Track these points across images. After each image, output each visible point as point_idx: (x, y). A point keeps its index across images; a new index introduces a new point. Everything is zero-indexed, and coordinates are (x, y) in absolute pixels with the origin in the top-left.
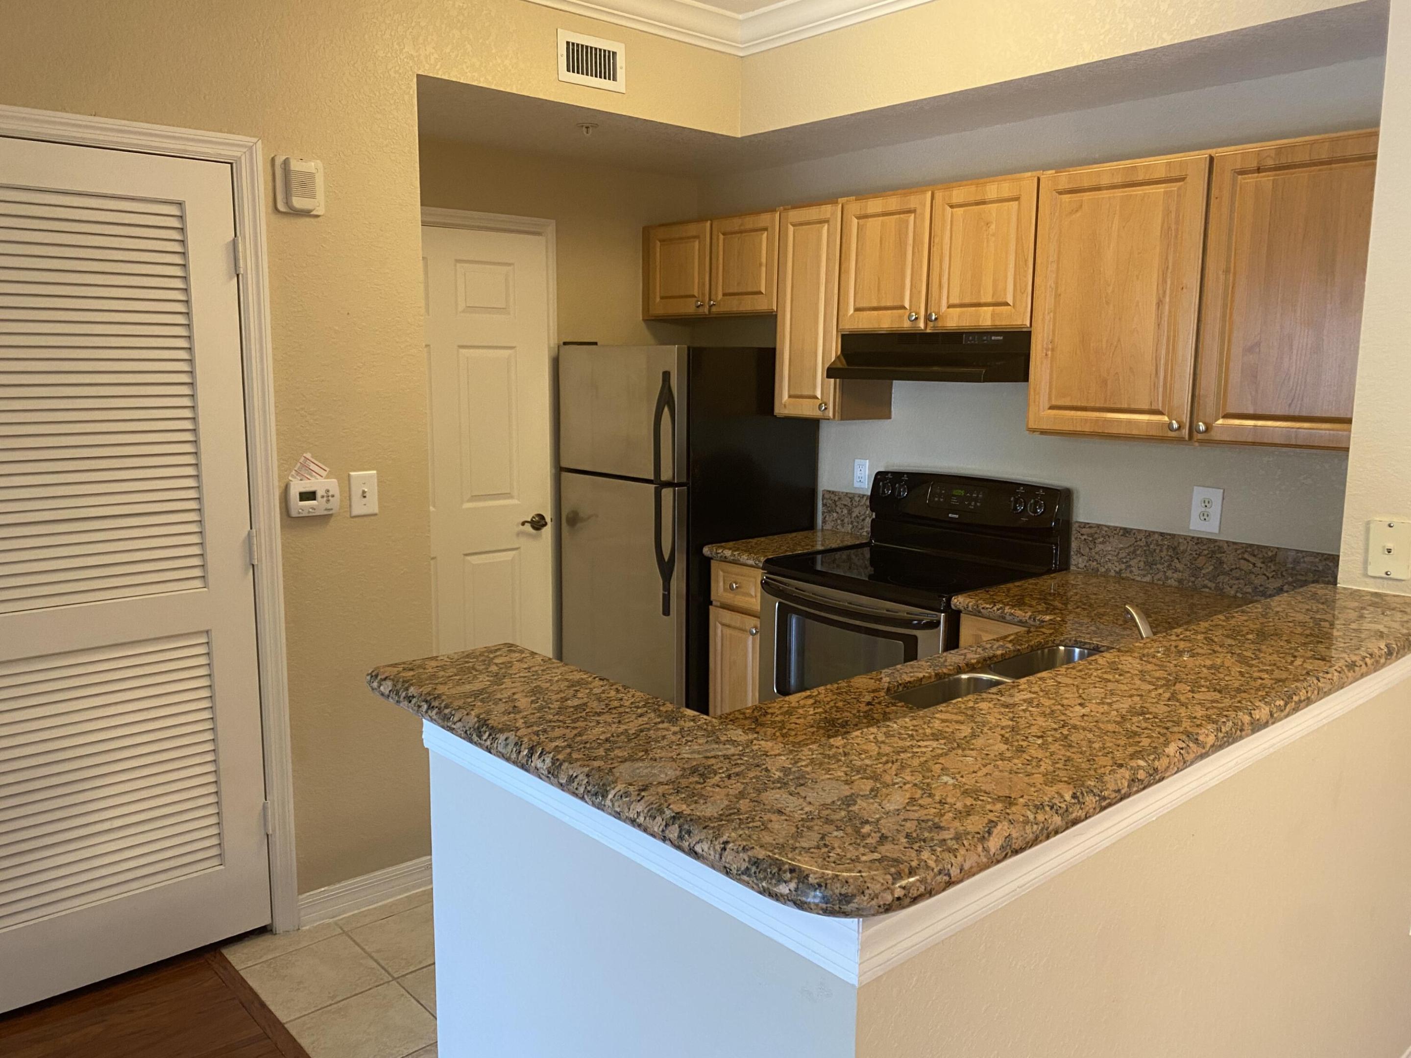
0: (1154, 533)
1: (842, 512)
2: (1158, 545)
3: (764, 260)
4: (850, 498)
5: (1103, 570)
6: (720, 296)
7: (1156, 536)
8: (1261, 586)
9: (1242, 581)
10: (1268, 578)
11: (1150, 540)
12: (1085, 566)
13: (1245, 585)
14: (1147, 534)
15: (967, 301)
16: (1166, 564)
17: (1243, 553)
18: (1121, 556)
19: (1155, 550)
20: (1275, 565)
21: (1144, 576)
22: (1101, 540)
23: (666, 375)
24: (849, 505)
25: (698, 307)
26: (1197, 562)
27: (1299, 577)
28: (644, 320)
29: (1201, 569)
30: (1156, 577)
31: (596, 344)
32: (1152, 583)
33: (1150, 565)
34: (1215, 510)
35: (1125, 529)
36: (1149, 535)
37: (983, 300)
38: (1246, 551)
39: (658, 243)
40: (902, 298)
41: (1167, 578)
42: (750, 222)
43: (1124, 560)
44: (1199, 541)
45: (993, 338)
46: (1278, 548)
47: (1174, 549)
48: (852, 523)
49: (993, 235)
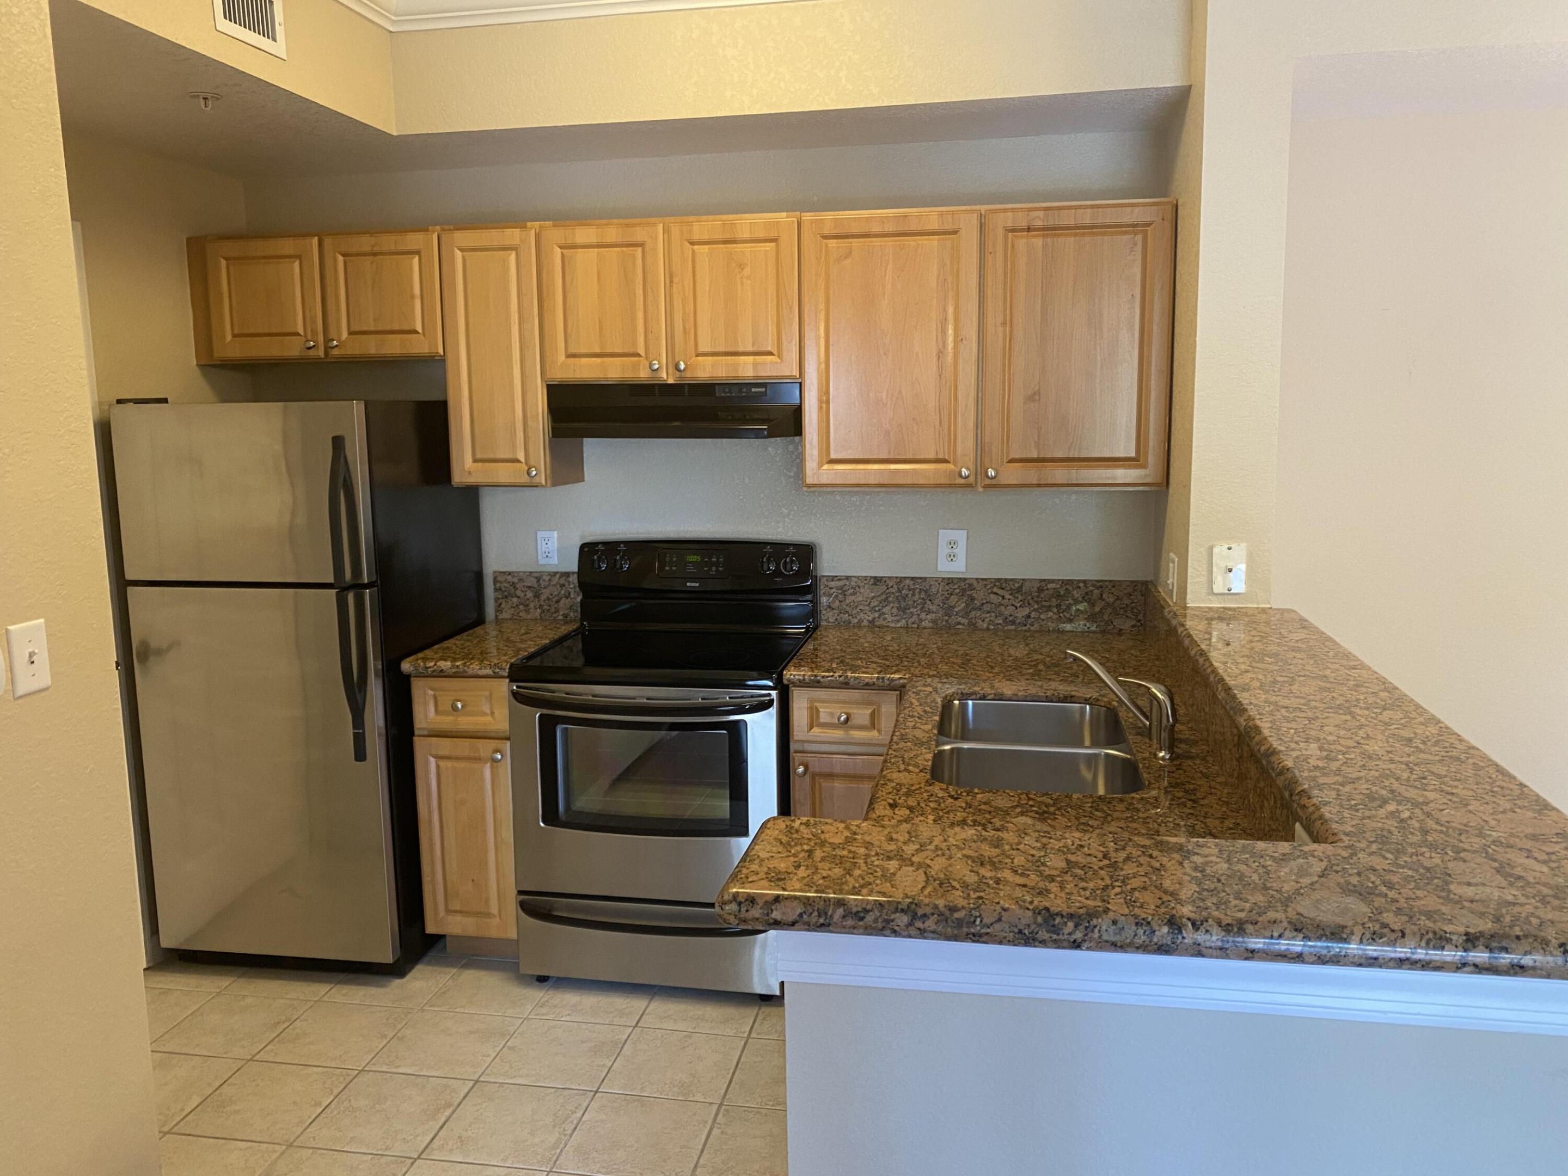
0: (905, 578)
1: (525, 595)
2: (910, 590)
3: (417, 291)
4: (536, 578)
5: (856, 621)
6: (345, 335)
7: (908, 581)
8: (1011, 616)
9: (993, 614)
10: (1016, 608)
11: (902, 585)
12: (836, 620)
13: (996, 617)
14: (898, 580)
15: (721, 349)
16: (919, 607)
17: (992, 588)
18: (872, 604)
19: (907, 595)
20: (1022, 595)
21: (898, 621)
22: (851, 591)
23: (338, 443)
24: (536, 586)
25: (310, 348)
26: (949, 601)
27: (1044, 603)
28: (198, 365)
29: (953, 607)
30: (910, 621)
31: (165, 401)
32: (907, 628)
33: (903, 610)
34: (961, 551)
35: (875, 577)
36: (901, 581)
37: (741, 349)
38: (995, 585)
39: (224, 262)
40: (635, 343)
41: (921, 620)
42: (388, 242)
43: (877, 609)
44: (950, 581)
45: (753, 390)
46: (1023, 580)
47: (926, 592)
48: (541, 607)
49: (748, 278)
